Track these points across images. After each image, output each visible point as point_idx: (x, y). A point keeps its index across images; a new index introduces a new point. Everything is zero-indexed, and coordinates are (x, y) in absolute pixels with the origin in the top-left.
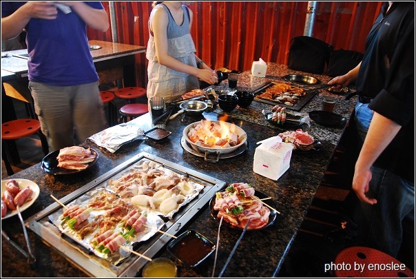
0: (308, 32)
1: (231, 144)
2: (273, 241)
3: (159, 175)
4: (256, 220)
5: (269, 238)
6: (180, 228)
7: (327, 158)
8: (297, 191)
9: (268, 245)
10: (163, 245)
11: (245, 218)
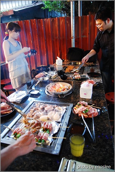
0: (73, 45)
1: (67, 89)
2: (103, 119)
3: (46, 107)
4: (94, 113)
5: (101, 119)
6: (67, 124)
7: (102, 87)
8: (100, 101)
9: (102, 121)
10: (64, 132)
11: (90, 113)
